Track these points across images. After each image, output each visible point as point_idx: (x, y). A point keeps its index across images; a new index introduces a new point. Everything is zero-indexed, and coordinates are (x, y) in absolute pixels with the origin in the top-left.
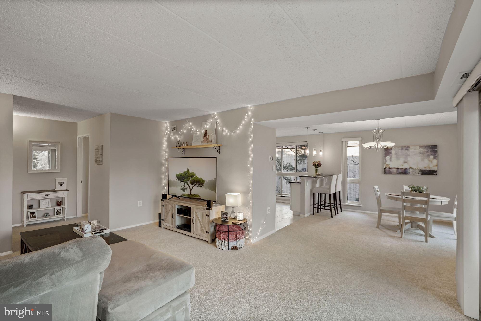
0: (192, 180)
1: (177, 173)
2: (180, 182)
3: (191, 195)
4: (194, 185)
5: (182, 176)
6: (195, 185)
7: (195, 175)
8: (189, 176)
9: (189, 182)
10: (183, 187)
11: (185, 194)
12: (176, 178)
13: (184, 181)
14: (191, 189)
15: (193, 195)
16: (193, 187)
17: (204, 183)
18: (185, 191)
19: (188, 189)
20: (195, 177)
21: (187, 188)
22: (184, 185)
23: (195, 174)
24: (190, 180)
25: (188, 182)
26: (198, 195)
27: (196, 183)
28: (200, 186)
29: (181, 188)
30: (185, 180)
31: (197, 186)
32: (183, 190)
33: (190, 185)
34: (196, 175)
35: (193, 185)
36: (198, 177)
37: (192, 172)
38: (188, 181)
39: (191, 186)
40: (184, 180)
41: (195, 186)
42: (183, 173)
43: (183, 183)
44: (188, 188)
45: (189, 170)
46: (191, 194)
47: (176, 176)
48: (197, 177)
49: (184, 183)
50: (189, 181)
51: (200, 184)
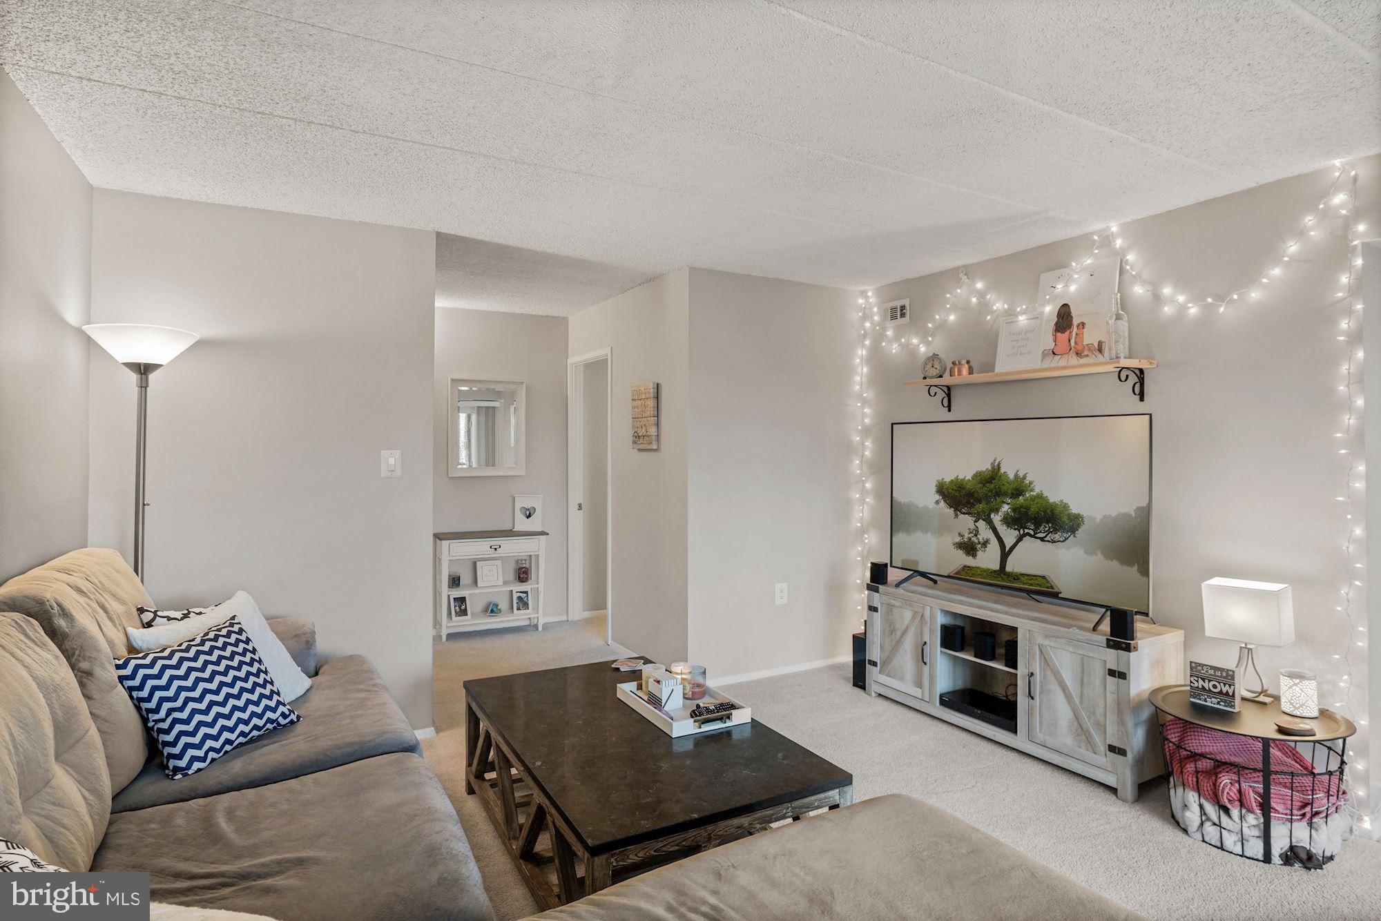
0: (1014, 510)
1: (941, 478)
2: (956, 515)
3: (1009, 575)
4: (1026, 531)
5: (964, 488)
6: (1032, 533)
7: (1032, 490)
8: (999, 493)
9: (997, 519)
10: (967, 535)
11: (979, 568)
12: (937, 497)
13: (974, 510)
14: (1007, 549)
15: (1016, 577)
16: (1020, 539)
17: (1078, 526)
18: (974, 556)
19: (994, 545)
20: (1033, 499)
21: (985, 544)
22: (972, 527)
23: (1031, 483)
24: (1006, 508)
25: (992, 516)
26: (1044, 577)
27: (1038, 522)
28: (1057, 536)
29: (958, 539)
30: (980, 507)
31: (1038, 535)
32: (969, 548)
33: (1002, 529)
34: (1037, 490)
35: (1017, 532)
36: (1046, 499)
37: (1016, 476)
38: (997, 511)
39: (1009, 536)
40: (972, 505)
41: (1028, 534)
42: (969, 477)
43: (966, 522)
44: (994, 542)
45: (999, 468)
46: (1009, 569)
47: (934, 489)
48: (1040, 496)
49: (976, 522)
50: (1000, 513)
51: (1055, 531)
